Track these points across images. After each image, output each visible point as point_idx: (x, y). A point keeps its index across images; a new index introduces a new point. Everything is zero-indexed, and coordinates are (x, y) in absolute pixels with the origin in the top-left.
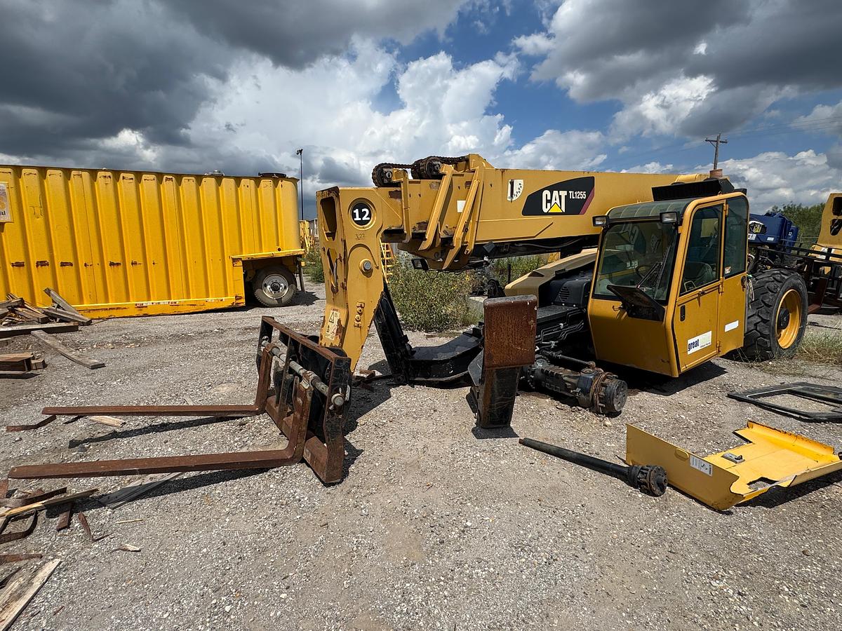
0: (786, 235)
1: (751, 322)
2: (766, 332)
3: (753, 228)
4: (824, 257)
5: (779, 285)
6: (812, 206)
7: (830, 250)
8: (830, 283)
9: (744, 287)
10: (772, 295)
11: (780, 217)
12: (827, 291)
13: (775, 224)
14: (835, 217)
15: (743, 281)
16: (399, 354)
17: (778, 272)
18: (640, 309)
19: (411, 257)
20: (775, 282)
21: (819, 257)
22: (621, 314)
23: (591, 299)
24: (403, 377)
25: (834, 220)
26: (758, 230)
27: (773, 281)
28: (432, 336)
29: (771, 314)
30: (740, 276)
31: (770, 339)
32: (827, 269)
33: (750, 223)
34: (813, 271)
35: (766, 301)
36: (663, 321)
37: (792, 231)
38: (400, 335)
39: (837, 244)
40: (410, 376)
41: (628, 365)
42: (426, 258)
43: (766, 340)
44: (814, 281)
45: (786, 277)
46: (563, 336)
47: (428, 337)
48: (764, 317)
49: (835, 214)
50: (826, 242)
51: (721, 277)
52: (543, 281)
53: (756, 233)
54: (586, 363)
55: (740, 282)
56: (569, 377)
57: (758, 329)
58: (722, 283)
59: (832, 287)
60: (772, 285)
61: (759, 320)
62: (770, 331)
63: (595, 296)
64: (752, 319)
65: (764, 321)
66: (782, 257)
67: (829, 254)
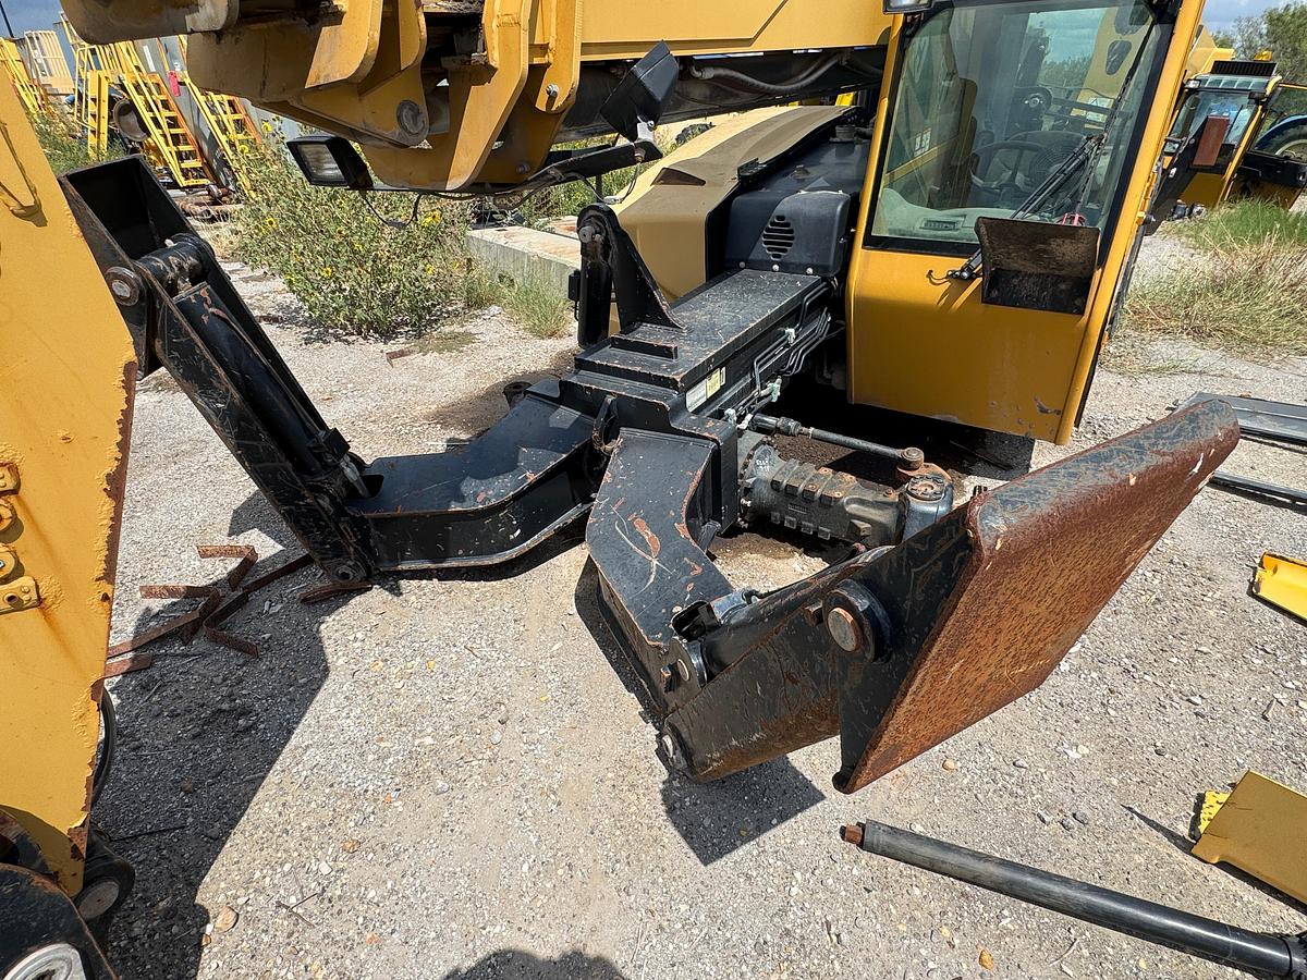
16: (325, 502)
18: (1015, 281)
19: (292, 129)
22: (951, 296)
23: (859, 252)
24: (355, 568)
28: (402, 354)
36: (1082, 313)
38: (311, 436)
40: (378, 560)
41: (936, 417)
42: (356, 135)
46: (796, 362)
47: (392, 356)
52: (710, 198)
54: (897, 452)
56: (861, 502)
63: (873, 242)
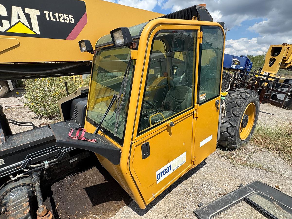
0: (248, 66)
1: (224, 126)
2: (233, 134)
3: (234, 62)
4: (265, 78)
5: (244, 101)
6: (256, 56)
7: (269, 74)
8: (267, 91)
9: (218, 109)
10: (239, 109)
11: (246, 58)
12: (265, 95)
13: (243, 61)
14: (272, 57)
15: (217, 104)
17: (244, 91)
20: (242, 99)
21: (263, 77)
23: (86, 122)
25: (271, 59)
26: (236, 63)
27: (240, 98)
29: (237, 123)
30: (215, 100)
31: (235, 138)
32: (266, 84)
33: (234, 60)
34: (259, 85)
35: (235, 113)
37: (250, 64)
39: (271, 71)
43: (233, 139)
44: (260, 89)
45: (249, 95)
48: (233, 124)
49: (272, 56)
50: (266, 70)
51: (195, 105)
53: (236, 65)
55: (214, 105)
57: (228, 131)
58: (196, 110)
59: (267, 93)
60: (239, 101)
61: (229, 126)
62: (236, 134)
64: (225, 124)
65: (232, 126)
66: (246, 77)
67: (268, 76)
